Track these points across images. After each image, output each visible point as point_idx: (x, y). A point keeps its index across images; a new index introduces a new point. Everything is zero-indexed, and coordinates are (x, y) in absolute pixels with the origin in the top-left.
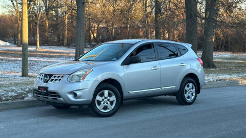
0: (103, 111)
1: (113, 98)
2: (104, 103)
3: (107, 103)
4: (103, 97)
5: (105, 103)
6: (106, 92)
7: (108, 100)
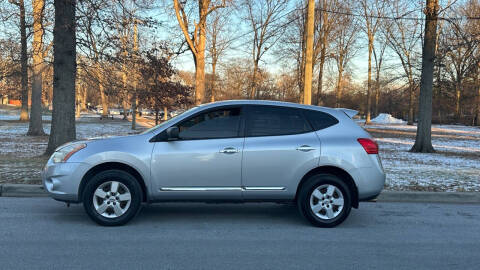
0: (105, 215)
1: (127, 196)
2: (108, 203)
3: (114, 204)
4: (108, 193)
5: (111, 204)
6: (115, 185)
7: (117, 198)
